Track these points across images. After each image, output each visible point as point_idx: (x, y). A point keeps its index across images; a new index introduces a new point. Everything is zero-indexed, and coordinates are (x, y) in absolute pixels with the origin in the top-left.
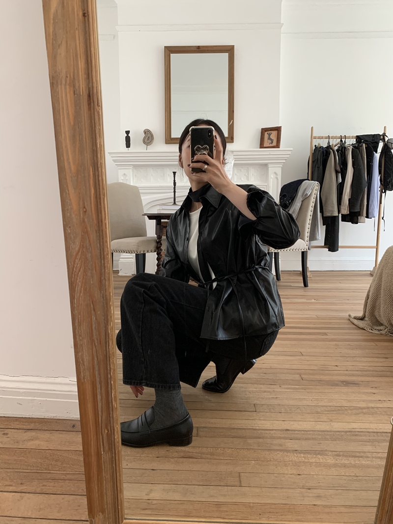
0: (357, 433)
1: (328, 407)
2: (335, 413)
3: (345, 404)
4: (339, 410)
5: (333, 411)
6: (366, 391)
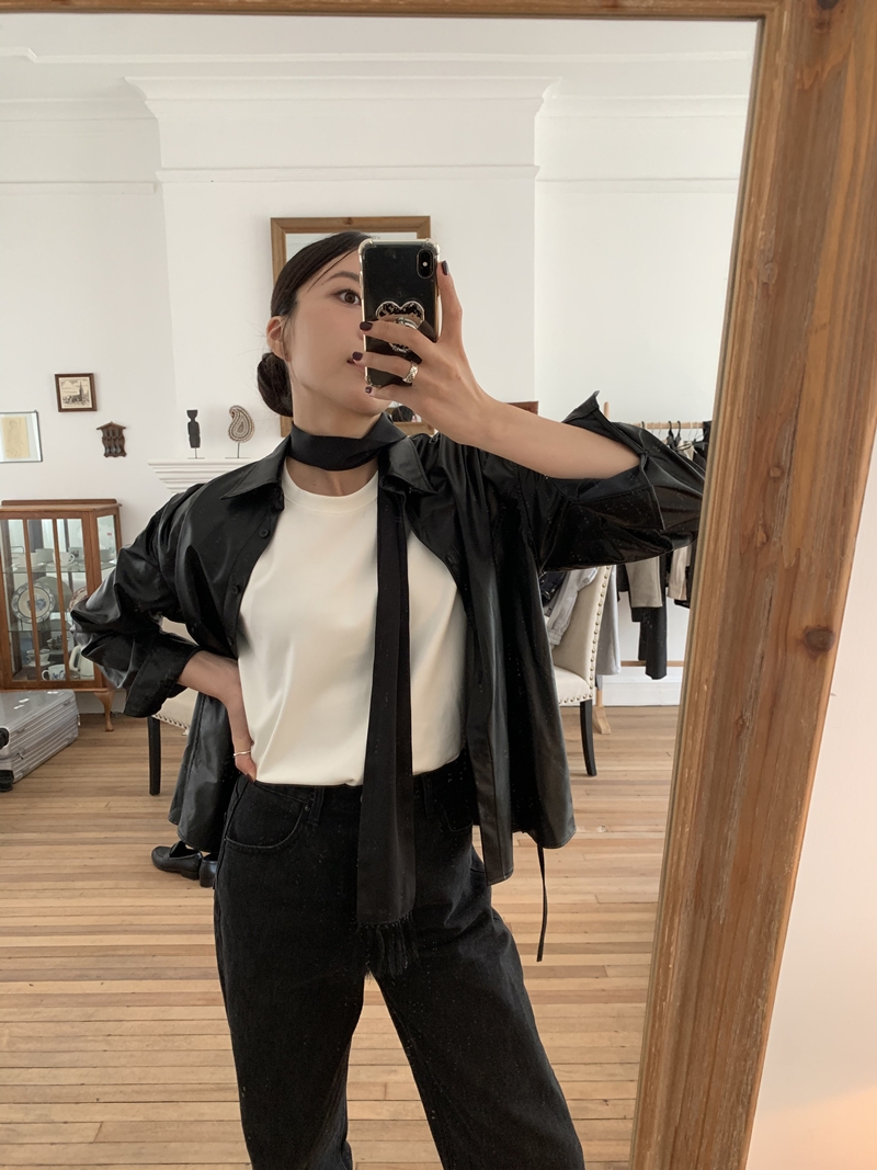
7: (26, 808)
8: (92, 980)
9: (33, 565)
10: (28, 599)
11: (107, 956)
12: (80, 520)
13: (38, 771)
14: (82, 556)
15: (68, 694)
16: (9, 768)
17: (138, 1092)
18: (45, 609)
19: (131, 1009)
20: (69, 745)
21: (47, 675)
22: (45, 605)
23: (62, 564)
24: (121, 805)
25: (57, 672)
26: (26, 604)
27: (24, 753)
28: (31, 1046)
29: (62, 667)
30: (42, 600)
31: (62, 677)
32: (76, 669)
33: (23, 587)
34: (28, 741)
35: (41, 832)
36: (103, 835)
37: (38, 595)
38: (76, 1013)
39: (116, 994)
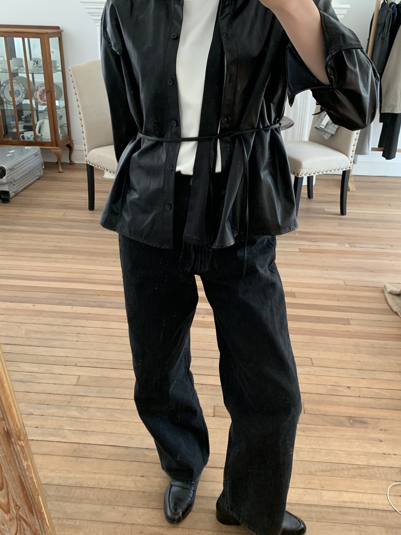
0: (346, 510)
1: (324, 464)
2: (329, 474)
3: (344, 459)
4: (335, 470)
5: (328, 471)
6: (373, 436)
7: (18, 213)
8: (66, 305)
9: (12, 68)
10: (10, 89)
11: (74, 294)
12: (39, 39)
13: (23, 193)
14: (41, 63)
15: (37, 149)
16: (7, 190)
17: (97, 363)
18: (20, 97)
19: (89, 321)
20: (38, 179)
21: (23, 137)
22: (19, 94)
23: (29, 68)
24: (72, 214)
25: (29, 136)
26: (9, 93)
27: (14, 182)
28: (38, 336)
29: (32, 133)
30: (18, 91)
31: (32, 139)
32: (40, 135)
33: (6, 82)
34: (16, 175)
35: (29, 226)
36: (63, 230)
37: (16, 88)
38: (60, 321)
39: (80, 313)
